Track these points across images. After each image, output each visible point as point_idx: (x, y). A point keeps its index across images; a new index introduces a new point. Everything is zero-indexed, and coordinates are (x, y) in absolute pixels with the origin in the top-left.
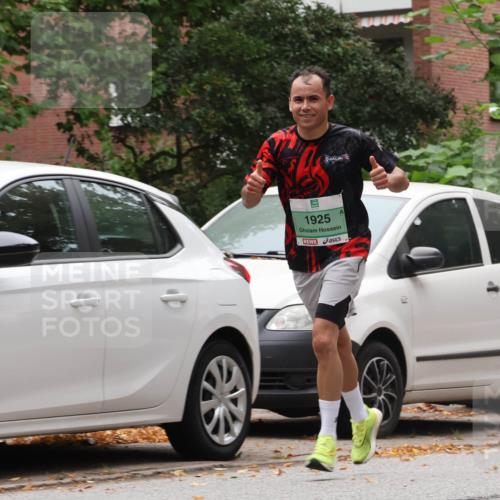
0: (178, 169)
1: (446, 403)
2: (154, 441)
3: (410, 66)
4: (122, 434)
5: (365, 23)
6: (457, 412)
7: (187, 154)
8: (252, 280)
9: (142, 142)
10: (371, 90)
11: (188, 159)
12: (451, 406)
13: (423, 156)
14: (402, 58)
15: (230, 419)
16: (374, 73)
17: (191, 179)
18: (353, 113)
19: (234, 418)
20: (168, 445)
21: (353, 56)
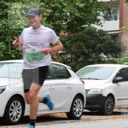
0: (71, 61)
2: (64, 116)
3: (118, 41)
4: (57, 114)
5: (110, 33)
7: (73, 58)
8: (85, 84)
9: (65, 56)
10: (110, 46)
11: (73, 59)
12: (124, 109)
13: (120, 60)
14: (117, 40)
15: (79, 111)
16: (111, 42)
17: (74, 64)
18: (106, 50)
19: (80, 111)
20: (66, 117)
21: (107, 39)
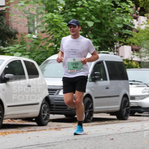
1: (16, 119)
6: (19, 122)
12: (18, 120)
